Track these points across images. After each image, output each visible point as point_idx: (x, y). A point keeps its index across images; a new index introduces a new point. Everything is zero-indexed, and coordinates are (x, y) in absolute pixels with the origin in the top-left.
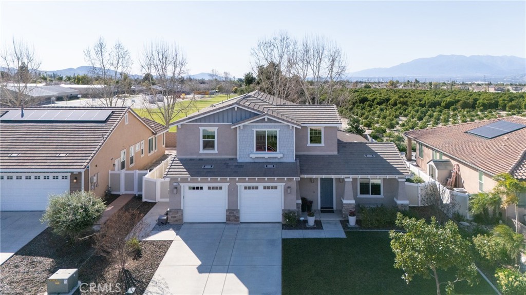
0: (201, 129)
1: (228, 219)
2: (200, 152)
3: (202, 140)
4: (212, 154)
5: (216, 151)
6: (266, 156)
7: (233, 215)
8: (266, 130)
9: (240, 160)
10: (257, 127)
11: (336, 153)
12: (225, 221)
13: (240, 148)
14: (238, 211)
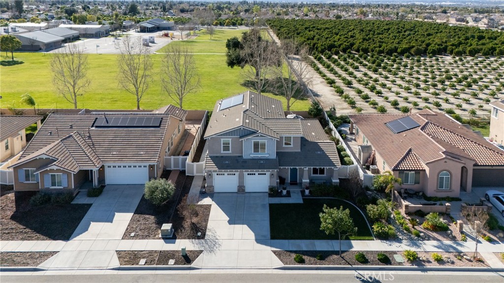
0: (222, 140)
1: (239, 191)
2: (221, 152)
3: (222, 145)
4: (228, 153)
5: (230, 152)
6: (260, 156)
7: (241, 189)
8: (260, 141)
9: (244, 157)
10: (255, 139)
11: (299, 151)
12: (236, 191)
13: (245, 150)
14: (244, 187)
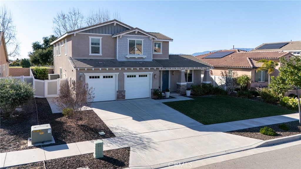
0: (90, 38)
1: (118, 97)
2: (90, 55)
3: (90, 46)
4: (98, 56)
5: (101, 54)
6: (135, 57)
7: (121, 95)
8: (136, 39)
9: (119, 60)
10: (130, 37)
11: (168, 59)
13: (119, 51)
14: (124, 91)
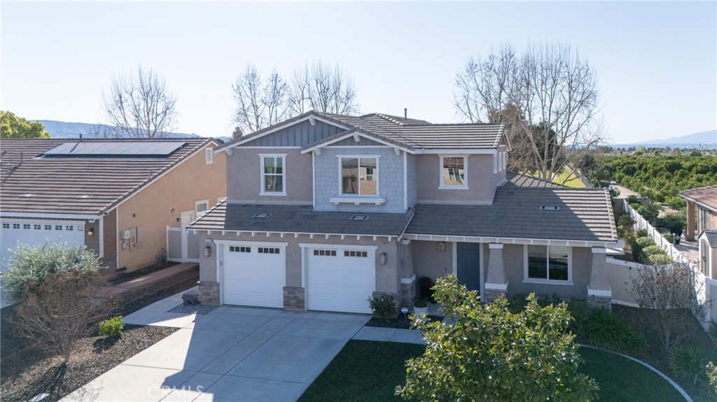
0: (262, 156)
1: (286, 303)
2: (261, 194)
3: (263, 174)
4: (279, 198)
5: (284, 193)
7: (294, 297)
8: (359, 157)
9: (317, 208)
10: (344, 152)
11: (489, 202)
12: (282, 307)
13: (318, 187)
14: (302, 290)
